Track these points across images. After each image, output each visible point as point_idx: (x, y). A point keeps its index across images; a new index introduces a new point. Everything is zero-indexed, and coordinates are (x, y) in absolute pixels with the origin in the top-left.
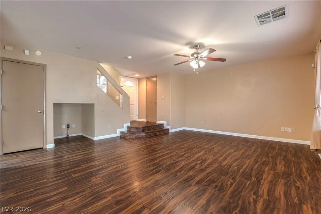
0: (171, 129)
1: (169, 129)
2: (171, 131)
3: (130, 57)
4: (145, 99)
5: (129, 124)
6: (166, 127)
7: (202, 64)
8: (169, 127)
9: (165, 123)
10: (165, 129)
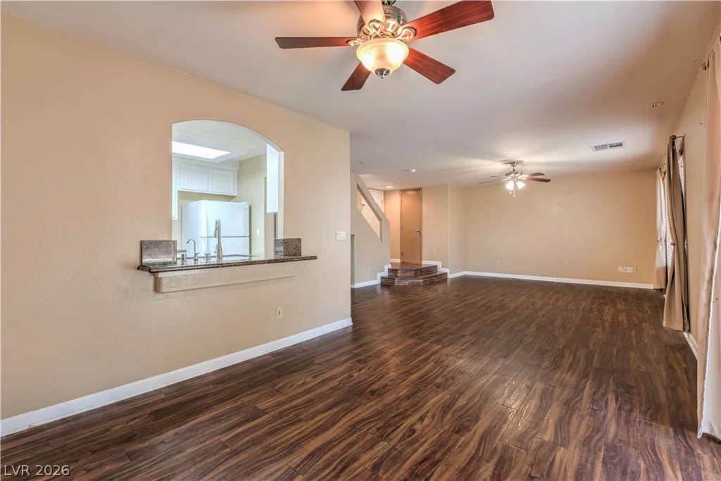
0: (450, 274)
1: (447, 273)
2: (450, 276)
3: (414, 171)
4: (399, 227)
5: (390, 266)
6: (441, 270)
7: (521, 185)
8: (447, 270)
9: (439, 264)
10: (438, 273)
